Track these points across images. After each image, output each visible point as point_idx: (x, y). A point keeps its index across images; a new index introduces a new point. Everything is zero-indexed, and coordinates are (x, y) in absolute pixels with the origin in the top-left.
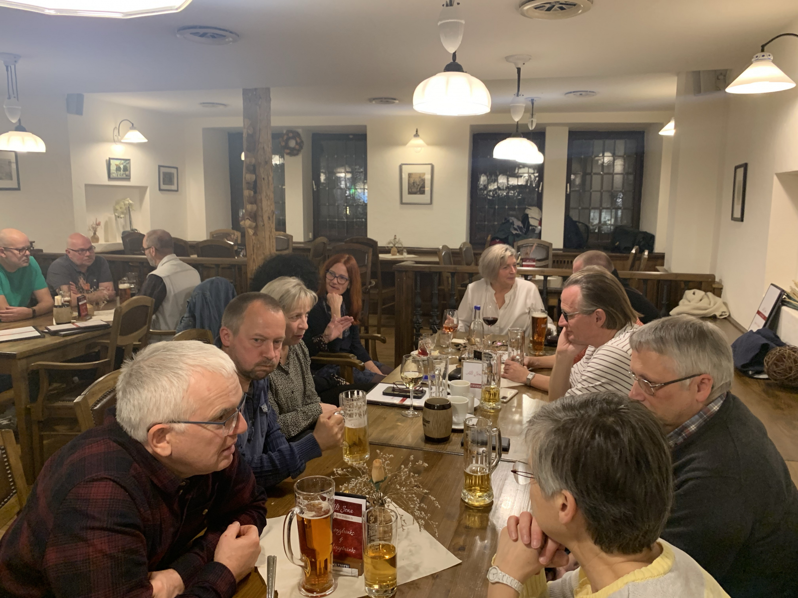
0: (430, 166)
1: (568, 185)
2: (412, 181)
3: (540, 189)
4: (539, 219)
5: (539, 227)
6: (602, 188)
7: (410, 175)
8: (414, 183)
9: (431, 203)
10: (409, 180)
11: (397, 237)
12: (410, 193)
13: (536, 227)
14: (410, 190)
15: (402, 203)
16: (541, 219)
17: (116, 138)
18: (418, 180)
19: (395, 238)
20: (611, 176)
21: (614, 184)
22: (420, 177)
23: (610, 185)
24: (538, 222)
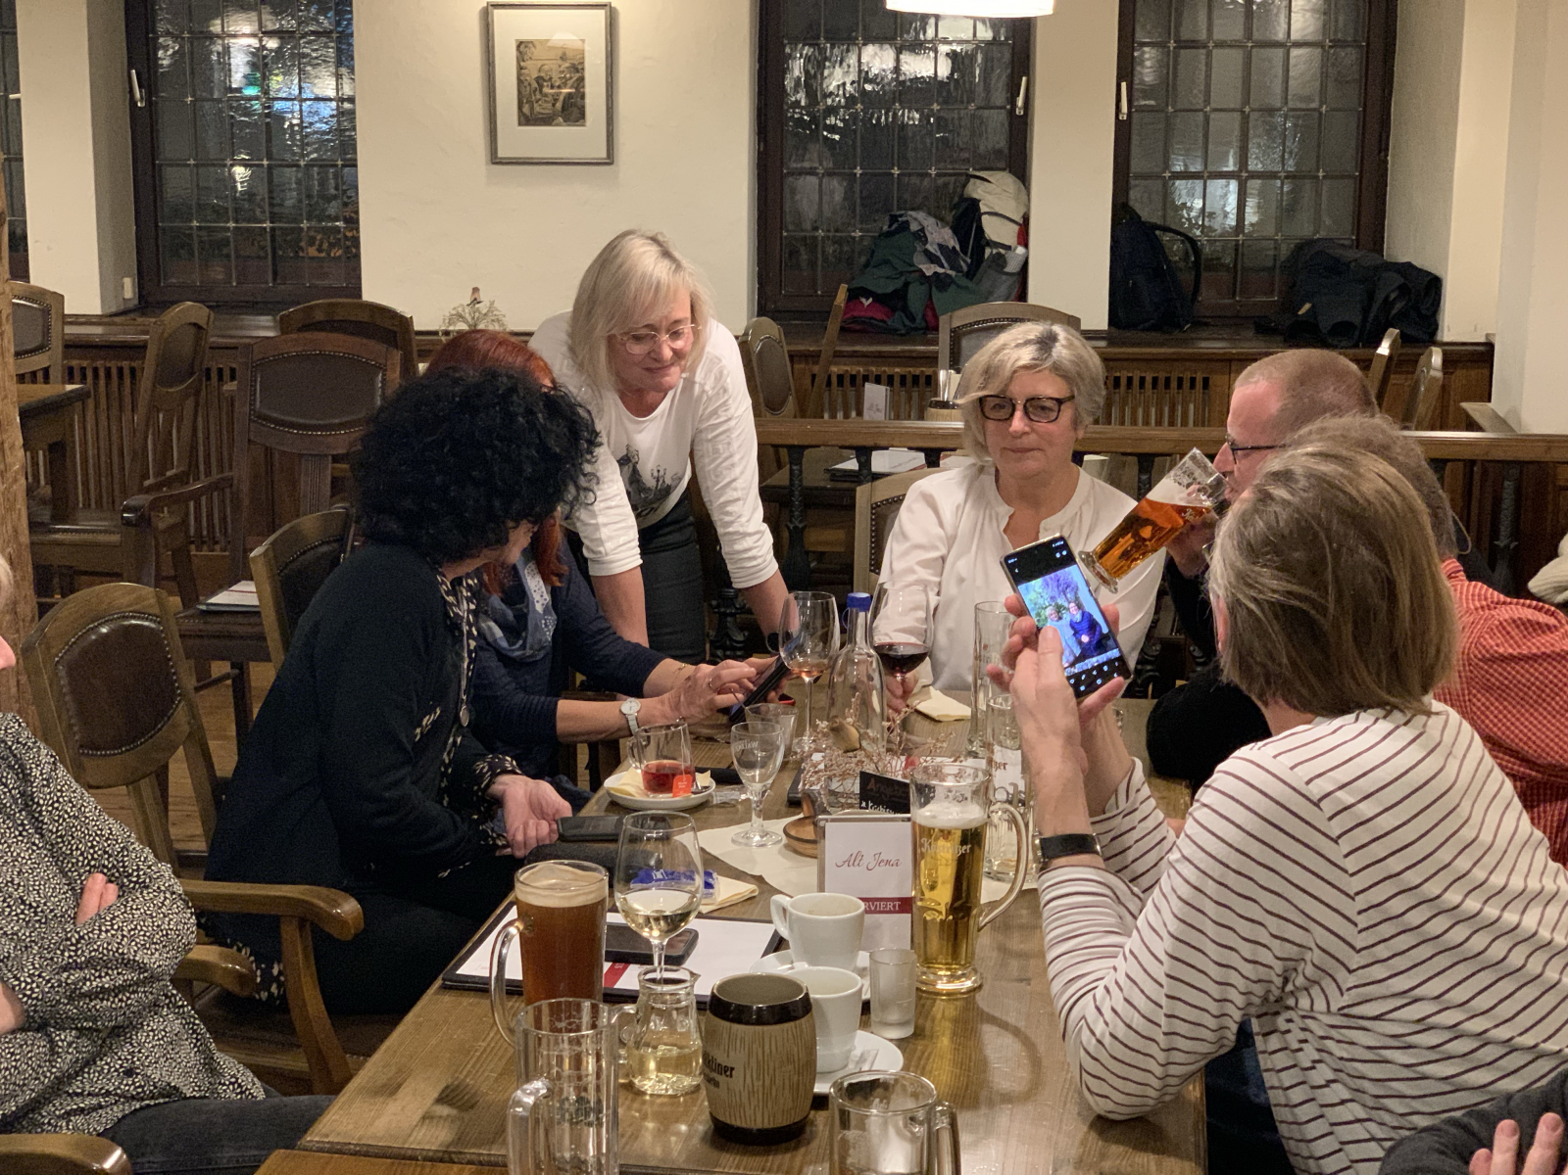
0: (601, 13)
1: (1124, 85)
2: (532, 73)
3: (1020, 102)
4: (1018, 218)
5: (1020, 250)
6: (1246, 101)
7: (522, 46)
8: (539, 80)
9: (610, 160)
10: (520, 68)
11: (482, 296)
12: (526, 120)
13: (1008, 248)
14: (526, 109)
15: (495, 159)
16: (1026, 219)
18: (554, 68)
19: (475, 301)
20: (1280, 52)
21: (1291, 82)
22: (563, 58)
23: (1278, 88)
24: (1016, 228)
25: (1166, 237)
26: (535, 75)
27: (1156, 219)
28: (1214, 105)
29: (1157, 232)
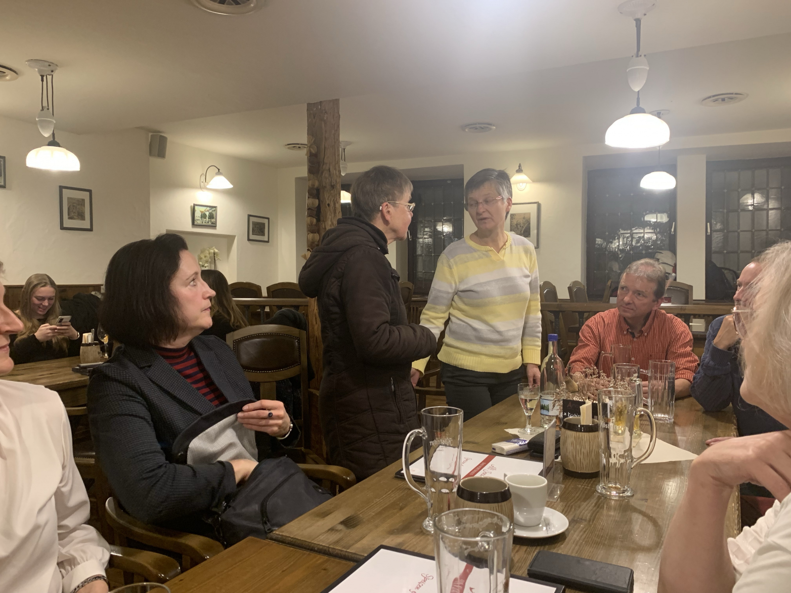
0: (536, 205)
1: (708, 224)
2: (515, 222)
3: (673, 230)
4: (673, 264)
5: (674, 274)
6: (753, 227)
8: (517, 225)
10: (512, 222)
13: (669, 274)
16: (675, 265)
17: (202, 184)
18: (521, 221)
20: (765, 212)
21: (769, 222)
22: (524, 218)
23: (765, 223)
24: (672, 268)
25: (726, 272)
26: (515, 223)
27: (722, 266)
28: (741, 229)
29: (723, 270)
